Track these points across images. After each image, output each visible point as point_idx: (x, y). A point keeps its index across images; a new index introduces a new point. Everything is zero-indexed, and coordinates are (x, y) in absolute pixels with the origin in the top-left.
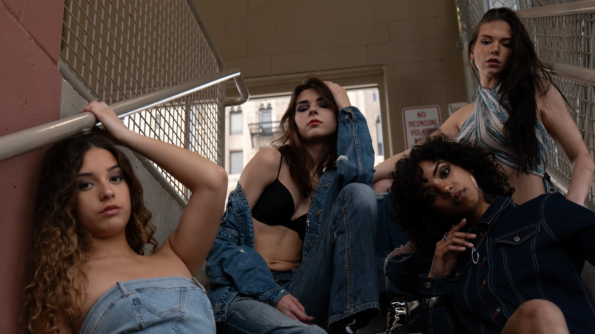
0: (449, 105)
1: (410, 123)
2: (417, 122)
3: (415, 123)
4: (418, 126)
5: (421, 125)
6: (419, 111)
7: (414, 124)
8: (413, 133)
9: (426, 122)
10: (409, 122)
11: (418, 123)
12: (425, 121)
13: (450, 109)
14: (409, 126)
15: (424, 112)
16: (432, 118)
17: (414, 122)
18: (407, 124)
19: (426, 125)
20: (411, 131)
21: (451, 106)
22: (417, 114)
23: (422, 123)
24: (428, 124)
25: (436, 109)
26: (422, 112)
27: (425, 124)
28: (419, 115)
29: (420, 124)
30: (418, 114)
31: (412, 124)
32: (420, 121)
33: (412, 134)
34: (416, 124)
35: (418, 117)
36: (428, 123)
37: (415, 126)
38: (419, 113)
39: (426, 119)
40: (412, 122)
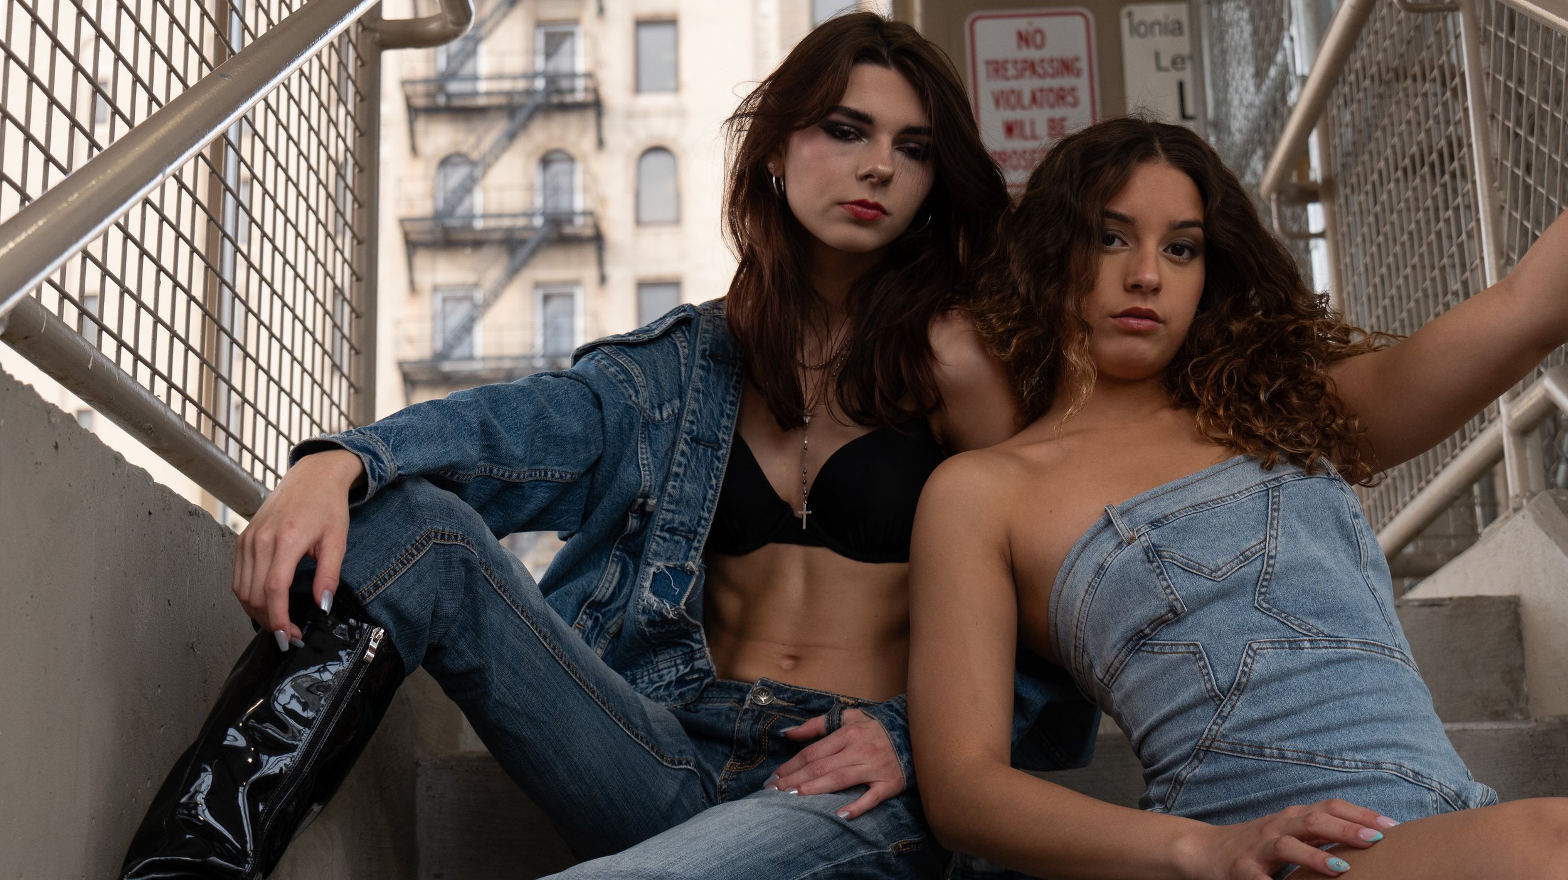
0: (1124, 12)
1: (991, 67)
2: (1016, 62)
3: (1009, 66)
4: (1017, 77)
5: (1028, 73)
6: (1023, 24)
7: (1006, 70)
8: (1000, 99)
9: (1046, 65)
10: (988, 63)
11: (1019, 66)
12: (1042, 61)
13: (1125, 24)
14: (988, 77)
15: (1039, 31)
16: (1067, 53)
17: (1006, 62)
18: (982, 69)
19: (1043, 76)
20: (993, 94)
21: (1130, 15)
22: (1014, 39)
23: (1031, 67)
24: (1050, 71)
25: (1079, 22)
26: (1031, 29)
27: (1040, 71)
28: (1024, 39)
29: (1025, 69)
30: (1020, 36)
31: (998, 68)
32: (1025, 61)
33: (997, 103)
34: (1011, 71)
35: (1019, 47)
36: (1053, 68)
37: (1007, 78)
38: (1024, 33)
39: (1046, 53)
40: (997, 63)
